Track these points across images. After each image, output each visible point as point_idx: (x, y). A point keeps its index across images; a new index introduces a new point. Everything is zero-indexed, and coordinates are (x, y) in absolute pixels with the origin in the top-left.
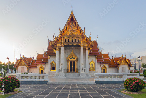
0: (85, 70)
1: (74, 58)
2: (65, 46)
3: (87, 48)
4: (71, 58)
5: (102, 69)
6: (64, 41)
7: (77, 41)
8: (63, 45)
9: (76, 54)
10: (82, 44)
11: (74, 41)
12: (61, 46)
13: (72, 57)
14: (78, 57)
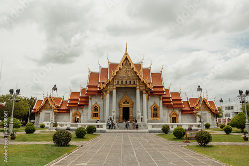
0: (142, 119)
1: (128, 103)
2: (117, 89)
3: (144, 92)
4: (124, 103)
5: (170, 117)
6: (117, 83)
7: (132, 83)
8: (114, 87)
9: (131, 97)
10: (138, 87)
11: (128, 83)
12: (113, 89)
13: (126, 101)
14: (134, 101)
